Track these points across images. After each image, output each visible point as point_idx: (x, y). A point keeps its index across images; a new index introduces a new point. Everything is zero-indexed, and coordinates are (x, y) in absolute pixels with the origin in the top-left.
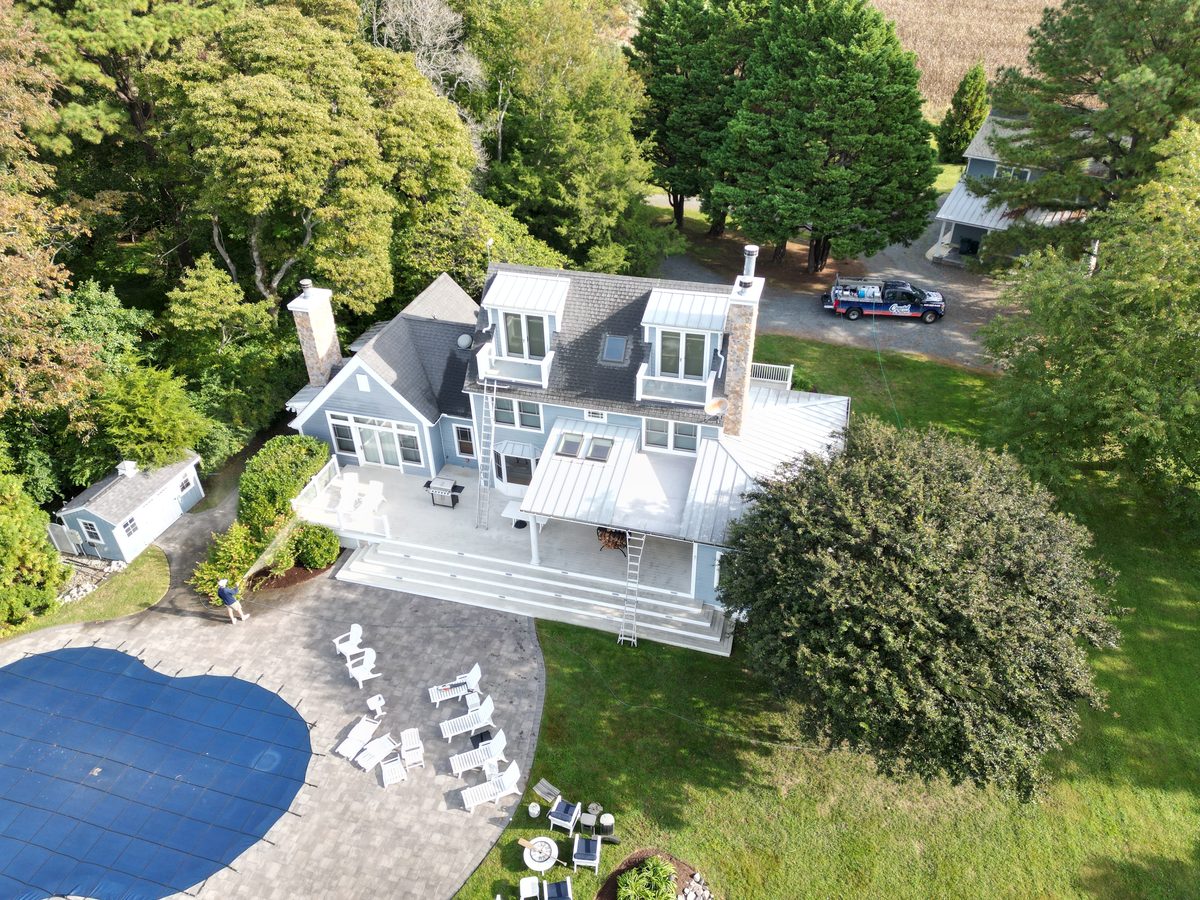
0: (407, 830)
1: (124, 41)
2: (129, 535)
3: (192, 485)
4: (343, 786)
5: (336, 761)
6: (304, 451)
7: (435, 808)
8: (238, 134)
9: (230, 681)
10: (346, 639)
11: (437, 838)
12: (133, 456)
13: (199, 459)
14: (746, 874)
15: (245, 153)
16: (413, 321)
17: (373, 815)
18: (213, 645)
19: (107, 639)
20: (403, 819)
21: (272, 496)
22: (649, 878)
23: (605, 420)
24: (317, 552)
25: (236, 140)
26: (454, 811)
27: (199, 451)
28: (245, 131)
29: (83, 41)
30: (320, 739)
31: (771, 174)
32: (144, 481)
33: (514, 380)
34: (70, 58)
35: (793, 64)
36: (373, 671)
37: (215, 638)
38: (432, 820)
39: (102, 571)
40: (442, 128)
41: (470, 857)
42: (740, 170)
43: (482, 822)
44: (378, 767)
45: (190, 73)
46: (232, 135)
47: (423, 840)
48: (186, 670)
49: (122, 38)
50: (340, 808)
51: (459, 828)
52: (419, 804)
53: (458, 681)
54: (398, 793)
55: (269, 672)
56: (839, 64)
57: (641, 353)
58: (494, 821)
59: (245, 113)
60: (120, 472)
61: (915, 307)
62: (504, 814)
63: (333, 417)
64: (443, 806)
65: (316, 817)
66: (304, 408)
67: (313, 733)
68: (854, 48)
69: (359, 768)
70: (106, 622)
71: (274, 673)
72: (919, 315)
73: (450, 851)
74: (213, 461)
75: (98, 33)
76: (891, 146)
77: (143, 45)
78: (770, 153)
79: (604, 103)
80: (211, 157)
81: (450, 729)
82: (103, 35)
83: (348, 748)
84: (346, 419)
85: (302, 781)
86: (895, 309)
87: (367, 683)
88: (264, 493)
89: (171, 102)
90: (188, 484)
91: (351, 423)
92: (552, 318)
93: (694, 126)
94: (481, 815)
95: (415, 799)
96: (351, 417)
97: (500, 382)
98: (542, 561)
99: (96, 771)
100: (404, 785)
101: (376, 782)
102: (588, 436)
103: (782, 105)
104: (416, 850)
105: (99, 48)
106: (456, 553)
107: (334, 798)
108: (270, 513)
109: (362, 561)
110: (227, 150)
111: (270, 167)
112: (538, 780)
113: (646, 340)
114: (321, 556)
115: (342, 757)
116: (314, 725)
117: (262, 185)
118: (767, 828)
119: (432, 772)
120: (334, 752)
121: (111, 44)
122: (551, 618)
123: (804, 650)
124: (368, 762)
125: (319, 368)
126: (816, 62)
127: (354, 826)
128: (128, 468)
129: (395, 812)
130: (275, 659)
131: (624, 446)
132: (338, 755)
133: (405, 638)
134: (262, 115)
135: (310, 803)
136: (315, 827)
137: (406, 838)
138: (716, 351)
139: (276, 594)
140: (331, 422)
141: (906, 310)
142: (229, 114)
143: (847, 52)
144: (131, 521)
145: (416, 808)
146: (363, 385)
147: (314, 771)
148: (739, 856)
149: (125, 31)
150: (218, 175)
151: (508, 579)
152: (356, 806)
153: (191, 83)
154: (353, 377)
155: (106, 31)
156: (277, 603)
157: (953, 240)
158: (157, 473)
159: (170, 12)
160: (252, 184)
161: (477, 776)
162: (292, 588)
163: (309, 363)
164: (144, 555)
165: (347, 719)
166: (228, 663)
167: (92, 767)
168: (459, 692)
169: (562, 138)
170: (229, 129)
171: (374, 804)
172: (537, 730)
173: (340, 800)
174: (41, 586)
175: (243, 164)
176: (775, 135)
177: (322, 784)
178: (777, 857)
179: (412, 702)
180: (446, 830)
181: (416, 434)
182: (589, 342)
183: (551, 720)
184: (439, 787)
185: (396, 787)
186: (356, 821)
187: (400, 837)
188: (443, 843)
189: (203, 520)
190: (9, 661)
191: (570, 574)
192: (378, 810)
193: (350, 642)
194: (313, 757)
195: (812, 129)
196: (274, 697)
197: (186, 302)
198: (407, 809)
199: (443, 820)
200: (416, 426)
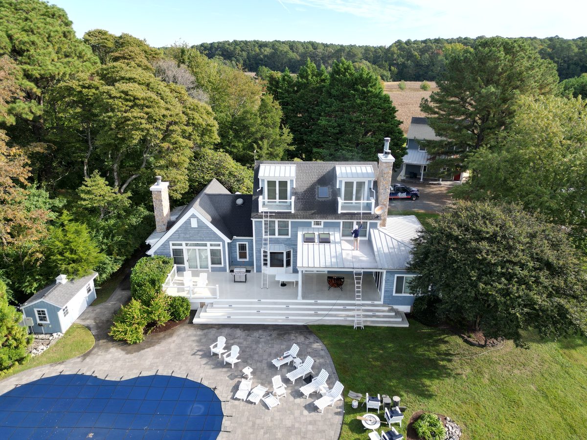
0: (293, 427)
1: (50, 71)
2: (65, 316)
3: (92, 290)
4: (247, 413)
5: (236, 402)
6: (161, 263)
7: (301, 414)
8: (124, 107)
9: (156, 377)
10: (216, 346)
11: (310, 427)
12: (66, 272)
13: (97, 275)
14: (468, 413)
15: (129, 114)
16: (210, 196)
17: (270, 424)
18: (136, 363)
19: (68, 368)
20: (288, 422)
21: (153, 282)
22: (429, 422)
23: (322, 226)
24: (181, 309)
25: (124, 109)
26: (313, 414)
27: (97, 271)
28: (127, 106)
29: (28, 71)
30: (223, 393)
31: (339, 142)
32: (72, 285)
33: (276, 211)
34: (20, 78)
35: (342, 97)
36: (238, 358)
37: (136, 359)
38: (303, 420)
39: (48, 339)
40: (208, 114)
41: (332, 433)
42: (324, 142)
43: (330, 416)
44: (261, 401)
45: (87, 85)
46: (121, 107)
47: (303, 430)
48: (126, 376)
49: (49, 70)
50: (250, 424)
51: (319, 421)
52: (292, 413)
53: (285, 355)
54: (278, 411)
55: (176, 369)
56: (364, 95)
57: (336, 193)
58: (337, 414)
59: (127, 97)
60: (58, 281)
61: (408, 193)
62: (339, 410)
63: (173, 245)
64: (306, 412)
65: (239, 431)
66: (155, 243)
67: (216, 392)
68: (370, 89)
69: (251, 403)
70: (63, 362)
71: (180, 369)
72: (410, 197)
73: (320, 432)
74: (104, 276)
75: (36, 67)
76: (389, 127)
77: (58, 74)
78: (338, 134)
79: (268, 111)
80: (110, 117)
81: (292, 376)
82: (39, 68)
83: (241, 394)
84: (181, 245)
85: (222, 415)
86: (400, 195)
87: (236, 364)
88: (149, 281)
89: (75, 99)
90: (90, 290)
91: (184, 247)
92: (292, 181)
93: (298, 127)
94: (327, 412)
95: (288, 412)
96: (184, 243)
97: (270, 213)
98: (304, 297)
99: (91, 435)
100: (279, 407)
101: (264, 408)
102: (316, 233)
103: (341, 113)
104: (302, 435)
105: (36, 74)
106: (257, 300)
107: (244, 420)
108: (153, 292)
109: (206, 312)
110: (119, 114)
111: (143, 121)
112: (348, 392)
113: (338, 187)
114: (183, 312)
115: (239, 400)
116: (215, 388)
117: (137, 129)
118: (465, 392)
119: (292, 399)
120: (233, 398)
121: (43, 72)
122: (316, 323)
123: (481, 285)
124: (255, 399)
125: (163, 222)
126: (354, 95)
127: (262, 431)
128: (62, 279)
129: (281, 420)
130: (177, 363)
131: (336, 236)
132: (237, 399)
133: (245, 343)
134: (135, 98)
135: (232, 425)
136: (240, 436)
137: (294, 431)
138: (370, 189)
139: (162, 335)
140: (172, 247)
141: (404, 195)
142: (120, 97)
143: (368, 91)
144: (66, 308)
145: (292, 417)
146: (194, 224)
147: (226, 409)
148: (460, 407)
149: (50, 67)
150: (113, 126)
151: (287, 308)
152: (258, 421)
153: (87, 90)
154: (189, 220)
155: (40, 66)
156: (164, 338)
157: (406, 173)
158: (78, 281)
159: (69, 62)
160: (132, 130)
161: (317, 395)
162: (170, 331)
163: (157, 219)
164: (72, 327)
165: (234, 382)
166: (150, 369)
167: (87, 434)
168: (288, 360)
169: (252, 125)
170: (120, 104)
171: (268, 418)
172: (335, 371)
173: (248, 420)
174: (16, 347)
175: (129, 120)
176: (339, 126)
177: (233, 415)
178: (477, 404)
179: (264, 370)
180: (313, 423)
181: (221, 248)
182: (311, 190)
183: (340, 365)
184: (299, 405)
185: (276, 409)
186: (263, 428)
187: (290, 431)
188: (315, 429)
189: (101, 308)
190: (6, 391)
191: (319, 301)
192: (272, 421)
193: (219, 346)
194: (222, 403)
195: (356, 122)
196: (186, 380)
197: (89, 192)
198: (287, 418)
199: (309, 419)
200: (221, 243)
